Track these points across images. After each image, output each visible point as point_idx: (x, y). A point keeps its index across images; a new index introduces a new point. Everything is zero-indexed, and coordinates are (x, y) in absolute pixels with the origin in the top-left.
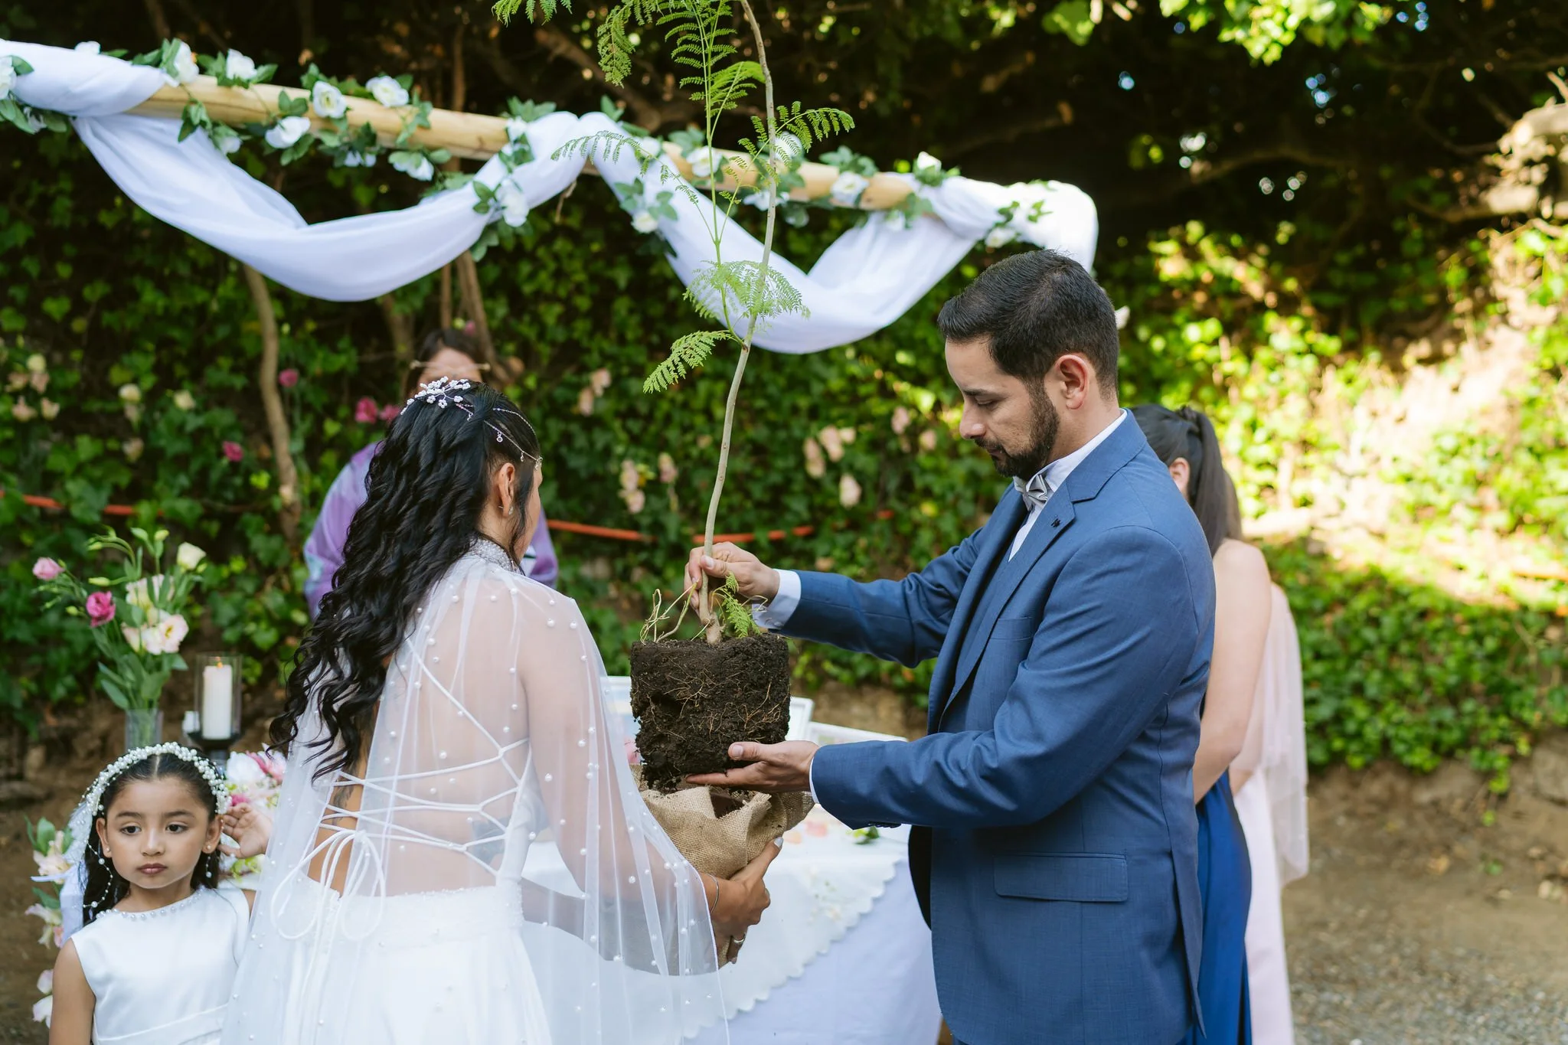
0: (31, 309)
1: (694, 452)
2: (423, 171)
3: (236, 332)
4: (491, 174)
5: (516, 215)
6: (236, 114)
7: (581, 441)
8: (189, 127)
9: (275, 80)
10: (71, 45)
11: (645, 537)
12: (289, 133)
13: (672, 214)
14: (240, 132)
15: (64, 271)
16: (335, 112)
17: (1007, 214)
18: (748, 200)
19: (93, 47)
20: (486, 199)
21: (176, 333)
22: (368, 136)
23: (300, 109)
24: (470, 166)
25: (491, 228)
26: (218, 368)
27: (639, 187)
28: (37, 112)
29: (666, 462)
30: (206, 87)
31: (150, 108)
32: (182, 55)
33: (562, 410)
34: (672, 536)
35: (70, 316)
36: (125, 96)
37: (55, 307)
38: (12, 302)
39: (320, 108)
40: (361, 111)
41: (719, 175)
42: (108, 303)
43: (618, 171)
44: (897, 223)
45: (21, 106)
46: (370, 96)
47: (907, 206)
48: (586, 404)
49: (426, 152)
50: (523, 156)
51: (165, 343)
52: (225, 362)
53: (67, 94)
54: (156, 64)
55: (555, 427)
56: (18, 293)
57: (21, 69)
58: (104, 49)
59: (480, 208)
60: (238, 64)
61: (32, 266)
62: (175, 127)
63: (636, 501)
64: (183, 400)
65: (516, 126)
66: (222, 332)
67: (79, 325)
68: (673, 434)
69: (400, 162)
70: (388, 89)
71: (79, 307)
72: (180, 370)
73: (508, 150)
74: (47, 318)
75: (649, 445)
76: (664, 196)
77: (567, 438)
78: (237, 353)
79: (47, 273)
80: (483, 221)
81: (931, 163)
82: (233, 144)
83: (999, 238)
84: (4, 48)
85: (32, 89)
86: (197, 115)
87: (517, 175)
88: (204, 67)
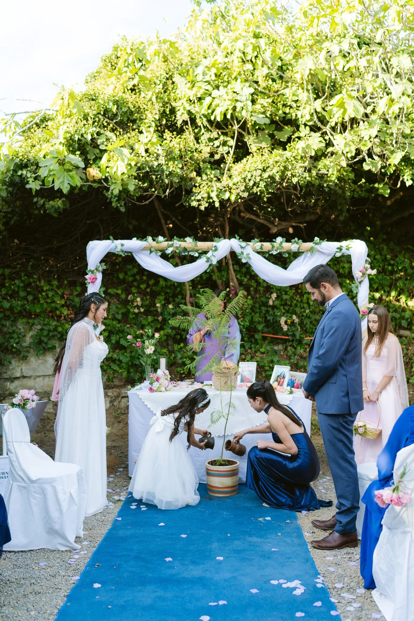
0: (138, 287)
1: (305, 314)
2: (197, 255)
3: (182, 290)
4: (209, 255)
5: (214, 262)
6: (160, 248)
7: (271, 312)
8: (151, 252)
9: (167, 241)
10: (131, 239)
11: (290, 338)
12: (169, 251)
13: (250, 258)
14: (160, 251)
15: (145, 278)
16: (178, 246)
17: (340, 249)
18: (270, 253)
19: (135, 238)
20: (208, 260)
21: (168, 291)
22: (185, 249)
23: (172, 246)
24: (205, 252)
25: (210, 265)
26: (178, 298)
27: (242, 253)
28: (126, 252)
29: (294, 317)
30: (154, 244)
31: (145, 249)
32: (150, 238)
33: (266, 304)
34: (298, 338)
35: (146, 289)
36: (140, 248)
37: (143, 286)
38: (134, 286)
39: (175, 245)
40: (183, 244)
41: (261, 248)
42: (154, 285)
43: (238, 251)
44: (309, 254)
45: (123, 251)
46: (185, 241)
47: (311, 250)
48: (271, 303)
49: (197, 251)
50: (216, 250)
51: (166, 293)
52: (180, 297)
53: (130, 248)
54: (145, 241)
55: (264, 309)
56: (135, 284)
57: (122, 245)
58: (137, 239)
59: (207, 261)
60: (161, 238)
61: (138, 277)
62: (149, 252)
63: (285, 328)
64: (171, 306)
65: (214, 244)
66: (178, 289)
67: (148, 290)
68: (298, 310)
69: (192, 253)
70: (189, 240)
71: (148, 286)
72: (171, 299)
73: (213, 249)
74: (141, 289)
75: (289, 312)
76: (248, 254)
77: (267, 312)
78: (182, 295)
79: (141, 279)
80: (208, 264)
81: (316, 239)
82: (160, 254)
83: (338, 255)
84: (119, 242)
85: (124, 248)
86: (153, 249)
87: (215, 253)
88: (154, 240)
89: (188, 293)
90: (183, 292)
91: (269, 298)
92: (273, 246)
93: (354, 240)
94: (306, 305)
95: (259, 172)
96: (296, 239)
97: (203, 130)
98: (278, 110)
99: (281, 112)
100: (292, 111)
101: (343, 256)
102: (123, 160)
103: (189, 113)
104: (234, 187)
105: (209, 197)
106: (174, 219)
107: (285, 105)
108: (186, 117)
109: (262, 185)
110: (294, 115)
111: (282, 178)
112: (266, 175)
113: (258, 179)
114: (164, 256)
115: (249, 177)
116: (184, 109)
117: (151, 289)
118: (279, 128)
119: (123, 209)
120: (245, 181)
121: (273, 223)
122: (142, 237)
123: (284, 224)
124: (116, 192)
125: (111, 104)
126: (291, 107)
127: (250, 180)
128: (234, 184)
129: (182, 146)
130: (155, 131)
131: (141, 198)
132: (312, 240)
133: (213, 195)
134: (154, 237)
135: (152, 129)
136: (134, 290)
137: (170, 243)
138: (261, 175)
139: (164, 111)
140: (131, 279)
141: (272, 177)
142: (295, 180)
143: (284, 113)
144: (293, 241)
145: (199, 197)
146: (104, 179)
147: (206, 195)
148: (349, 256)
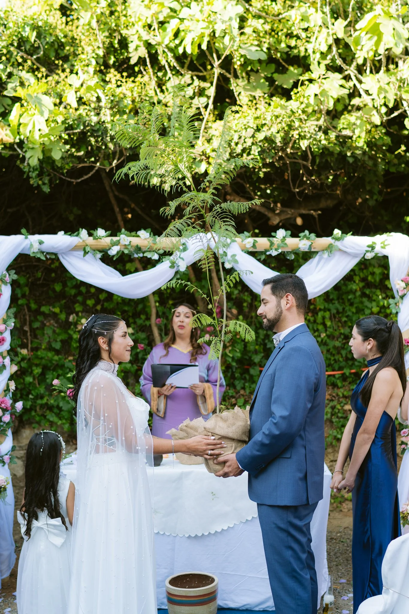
0: (84, 304)
2: (156, 257)
3: (145, 307)
4: (174, 257)
5: (183, 268)
6: (100, 247)
8: (86, 253)
9: (111, 235)
10: (55, 233)
12: (114, 251)
13: (236, 262)
14: (100, 251)
16: (127, 243)
17: (372, 247)
18: (268, 253)
19: (63, 232)
20: (173, 264)
21: (126, 308)
22: (138, 249)
23: (117, 243)
24: (169, 254)
25: (177, 273)
26: (141, 319)
27: (225, 254)
28: (48, 253)
30: (90, 240)
31: (76, 248)
32: (84, 233)
35: (95, 305)
36: (69, 246)
37: (90, 302)
38: (78, 302)
39: (123, 242)
40: (135, 241)
41: (254, 246)
43: (219, 250)
44: (326, 255)
45: (43, 253)
46: (138, 236)
47: (329, 248)
49: (156, 251)
50: (185, 249)
52: (143, 317)
53: (53, 248)
54: (77, 236)
55: (262, 333)
56: (80, 298)
57: (41, 243)
58: (65, 233)
59: (172, 267)
60: (101, 232)
62: (82, 253)
65: (183, 240)
66: (140, 307)
67: (99, 307)
69: (148, 255)
70: (144, 234)
73: (181, 247)
74: (88, 305)
76: (234, 256)
78: (146, 314)
80: (173, 271)
81: (337, 232)
82: (99, 255)
83: (369, 256)
84: (37, 237)
85: (44, 247)
86: (88, 249)
87: (183, 255)
88: (90, 235)
89: (154, 311)
90: (147, 310)
92: (272, 244)
93: (393, 234)
94: (321, 327)
95: (250, 132)
96: (307, 232)
97: (169, 74)
98: (280, 42)
99: (283, 45)
100: (299, 42)
101: (376, 258)
102: (42, 113)
103: (148, 45)
104: (213, 154)
105: (177, 170)
106: (133, 206)
107: (290, 35)
108: (143, 52)
109: (255, 151)
110: (302, 49)
111: (286, 140)
112: (260, 136)
113: (249, 142)
114: (106, 259)
115: (236, 139)
116: (140, 38)
117: (102, 305)
118: (282, 70)
119: (46, 189)
120: (230, 145)
121: (273, 210)
122: (71, 230)
123: (290, 212)
124: (34, 162)
125: (28, 29)
126: (298, 37)
127: (237, 144)
128: (214, 150)
129: (136, 95)
130: (95, 72)
131: (74, 173)
132: (329, 234)
133: (182, 167)
134: (91, 229)
135: (91, 69)
136: (78, 308)
137: (115, 239)
138: (253, 136)
139: (111, 44)
140: (73, 292)
141: (268, 140)
142: (304, 144)
143: (289, 47)
144: (301, 235)
145: (162, 171)
146: (17, 144)
147: (171, 167)
148: (386, 258)
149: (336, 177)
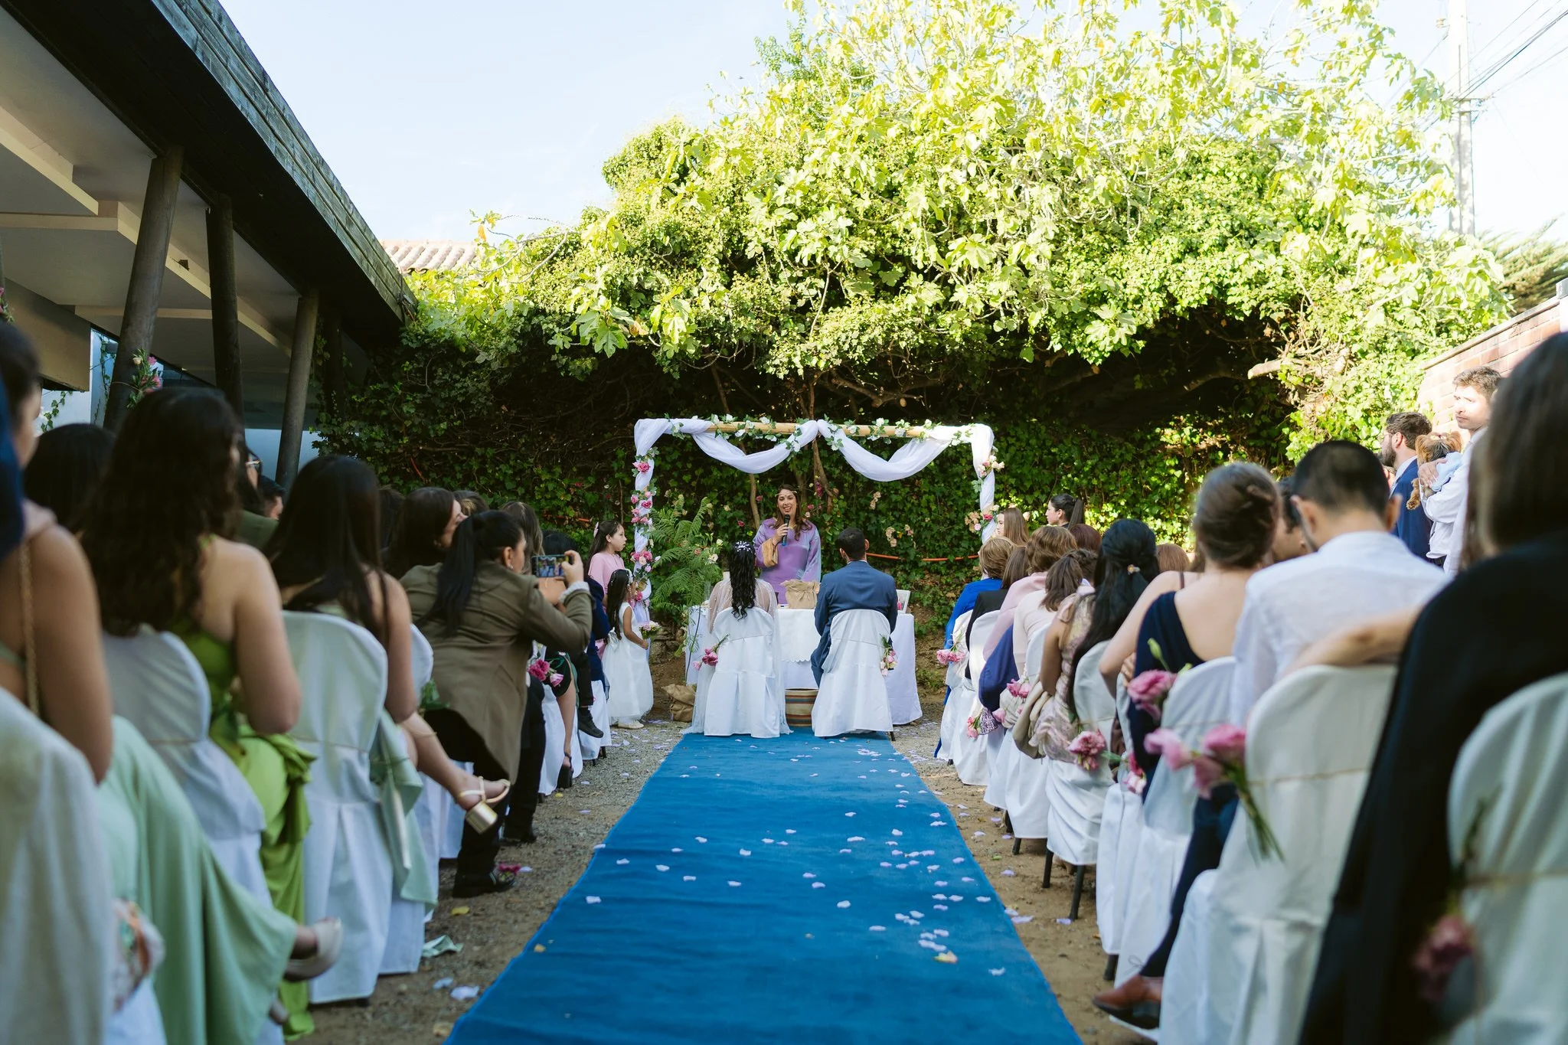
0: (679, 479)
1: (923, 524)
2: (774, 439)
3: (743, 484)
4: (790, 440)
5: (797, 450)
6: (728, 430)
7: (874, 520)
8: (717, 434)
9: (737, 420)
10: (691, 417)
11: (901, 559)
12: (740, 433)
13: (842, 445)
14: (729, 434)
15: (689, 466)
16: (751, 427)
17: (958, 435)
18: (869, 438)
19: (697, 416)
20: (789, 446)
21: (724, 485)
22: (760, 432)
23: (743, 427)
24: (786, 436)
25: (791, 453)
27: (833, 438)
28: (685, 434)
29: (907, 528)
30: (721, 424)
31: (709, 430)
32: (715, 417)
33: (865, 508)
34: (912, 558)
35: (690, 482)
36: (703, 428)
37: (686, 478)
38: (673, 477)
39: (747, 426)
40: (758, 425)
41: (857, 432)
42: (703, 476)
43: (827, 435)
44: (918, 441)
45: (681, 433)
46: (760, 421)
47: (922, 435)
48: (873, 506)
49: (775, 434)
50: (799, 433)
51: (721, 489)
52: (740, 494)
53: (690, 429)
54: (709, 420)
55: (863, 515)
56: (675, 474)
57: (681, 425)
58: (699, 417)
59: (788, 448)
60: (729, 417)
61: (679, 465)
62: (714, 434)
63: (894, 543)
64: (727, 508)
65: (797, 426)
66: (739, 484)
67: (694, 484)
68: (913, 517)
69: (768, 438)
70: (765, 419)
71: (694, 478)
72: (726, 498)
73: (796, 432)
74: (684, 481)
75: (899, 521)
76: (840, 440)
77: (868, 519)
78: (745, 491)
79: (684, 467)
80: (789, 451)
81: (928, 422)
82: (727, 437)
83: (955, 443)
84: (676, 421)
85: (683, 429)
86: (719, 431)
87: (798, 438)
88: (720, 419)
89: (754, 488)
90: (747, 487)
91: (871, 499)
92: (872, 430)
93: (977, 424)
94: (925, 511)
95: (856, 334)
96: (902, 421)
97: (782, 267)
98: (885, 242)
99: (889, 246)
100: (903, 245)
101: (961, 445)
102: (683, 317)
103: (765, 246)
104: (824, 351)
105: (790, 362)
106: (734, 380)
107: (895, 236)
108: (760, 250)
109: (860, 350)
110: (906, 249)
111: (887, 342)
112: (865, 339)
113: (855, 342)
114: (732, 438)
115: (843, 338)
116: (759, 240)
117: (699, 482)
118: (886, 267)
119: (677, 376)
120: (838, 344)
121: (877, 393)
122: (704, 416)
123: (891, 397)
124: (670, 355)
125: (662, 234)
126: (902, 241)
127: (844, 343)
128: (824, 347)
129: (755, 293)
130: (718, 271)
131: (701, 362)
132: (921, 423)
133: (797, 360)
134: (721, 414)
135: (715, 268)
136: (672, 483)
137: (741, 423)
138: (858, 338)
139: (730, 240)
140: (668, 467)
141: (873, 341)
142: (903, 344)
143: (894, 247)
144: (898, 423)
145: (777, 362)
146: (652, 336)
147: (786, 360)
148: (969, 445)
149: (935, 367)
